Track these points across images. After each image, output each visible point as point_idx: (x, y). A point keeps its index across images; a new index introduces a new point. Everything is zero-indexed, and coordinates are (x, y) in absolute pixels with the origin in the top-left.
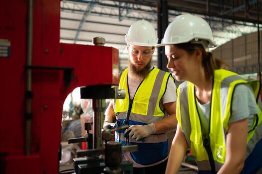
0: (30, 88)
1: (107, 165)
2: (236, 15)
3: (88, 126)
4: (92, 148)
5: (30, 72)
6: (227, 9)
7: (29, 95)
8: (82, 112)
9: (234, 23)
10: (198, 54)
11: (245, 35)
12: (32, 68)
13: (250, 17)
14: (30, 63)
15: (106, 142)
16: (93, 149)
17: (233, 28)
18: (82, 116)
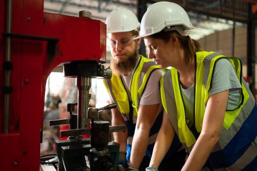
0: (9, 59)
1: (93, 146)
2: (211, 12)
3: (70, 107)
4: (76, 128)
5: (9, 40)
6: (202, 6)
7: (7, 66)
8: (60, 101)
9: (208, 20)
10: (174, 40)
11: (217, 33)
12: (12, 36)
13: (224, 14)
14: (9, 31)
15: (92, 121)
16: (78, 129)
17: (207, 24)
18: (60, 105)
